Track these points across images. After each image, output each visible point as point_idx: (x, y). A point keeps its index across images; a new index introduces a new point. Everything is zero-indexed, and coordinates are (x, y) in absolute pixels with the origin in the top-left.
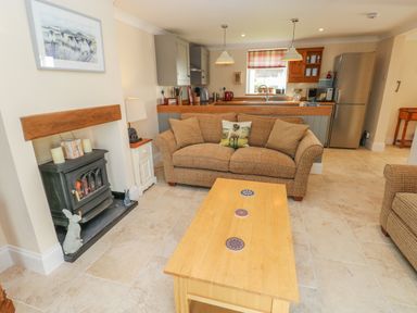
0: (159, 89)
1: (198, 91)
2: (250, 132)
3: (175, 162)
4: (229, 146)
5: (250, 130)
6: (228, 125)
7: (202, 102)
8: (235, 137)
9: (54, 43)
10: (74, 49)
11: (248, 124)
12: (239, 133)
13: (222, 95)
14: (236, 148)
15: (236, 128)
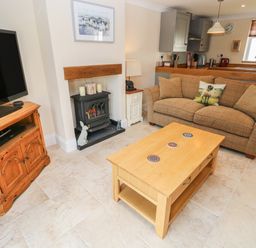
0: (159, 54)
1: (196, 57)
2: (222, 94)
3: (155, 108)
4: (201, 102)
5: (223, 91)
6: (203, 86)
7: (198, 67)
8: (207, 96)
9: (84, 26)
10: (95, 28)
11: (222, 86)
12: (212, 93)
13: (218, 62)
14: (207, 105)
15: (210, 88)
